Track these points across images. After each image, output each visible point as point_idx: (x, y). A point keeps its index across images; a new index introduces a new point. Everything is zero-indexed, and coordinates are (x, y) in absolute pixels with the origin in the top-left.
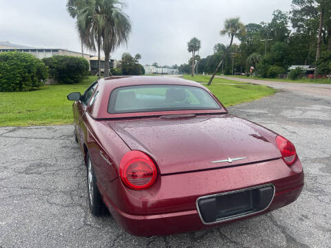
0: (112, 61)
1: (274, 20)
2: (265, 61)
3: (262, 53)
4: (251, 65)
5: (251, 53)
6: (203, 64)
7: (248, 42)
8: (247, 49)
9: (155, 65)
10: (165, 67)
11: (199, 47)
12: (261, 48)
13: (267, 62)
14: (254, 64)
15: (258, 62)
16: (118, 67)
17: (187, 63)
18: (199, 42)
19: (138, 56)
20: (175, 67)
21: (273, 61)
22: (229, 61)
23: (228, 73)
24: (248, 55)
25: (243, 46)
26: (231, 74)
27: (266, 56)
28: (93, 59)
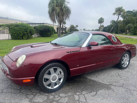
0: (66, 28)
3: (133, 23)
4: (128, 29)
6: (105, 29)
7: (127, 19)
8: (126, 22)
9: (84, 30)
10: (88, 30)
11: (103, 22)
12: (133, 21)
13: (136, 28)
15: (131, 28)
16: (68, 30)
17: (98, 29)
18: (103, 19)
19: (77, 26)
20: (93, 30)
22: (117, 27)
23: (117, 33)
24: (127, 25)
25: (124, 21)
26: (118, 33)
27: (136, 25)
28: (57, 27)
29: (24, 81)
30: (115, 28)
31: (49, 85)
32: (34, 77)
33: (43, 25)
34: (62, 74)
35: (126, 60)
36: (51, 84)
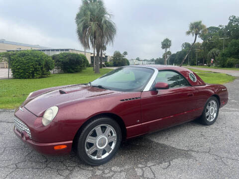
0: (106, 57)
1: (230, 23)
2: (223, 55)
3: (220, 48)
4: (212, 58)
5: (211, 49)
6: (173, 58)
7: (209, 40)
8: (208, 46)
9: (138, 59)
10: (145, 60)
11: (170, 45)
12: (220, 44)
13: (225, 55)
14: (214, 57)
15: (217, 56)
16: (110, 61)
17: (162, 57)
18: (170, 41)
19: (125, 53)
20: (153, 60)
21: (231, 55)
22: (194, 55)
23: (193, 64)
24: (209, 51)
25: (204, 44)
26: (195, 65)
27: (224, 51)
28: (93, 55)
29: (56, 148)
30: (190, 56)
31: (95, 153)
32: (71, 142)
33: (67, 52)
34: (114, 135)
35: (212, 111)
36: (96, 151)
